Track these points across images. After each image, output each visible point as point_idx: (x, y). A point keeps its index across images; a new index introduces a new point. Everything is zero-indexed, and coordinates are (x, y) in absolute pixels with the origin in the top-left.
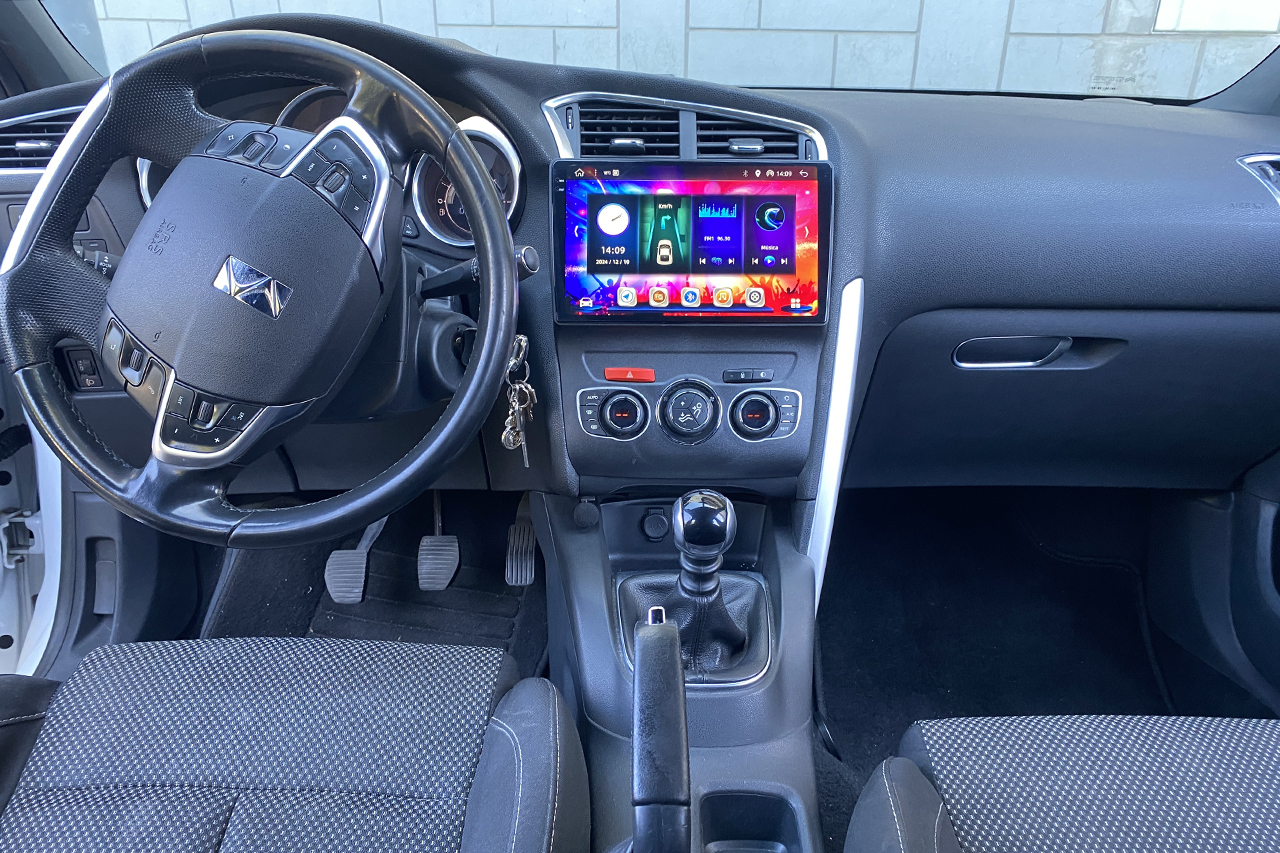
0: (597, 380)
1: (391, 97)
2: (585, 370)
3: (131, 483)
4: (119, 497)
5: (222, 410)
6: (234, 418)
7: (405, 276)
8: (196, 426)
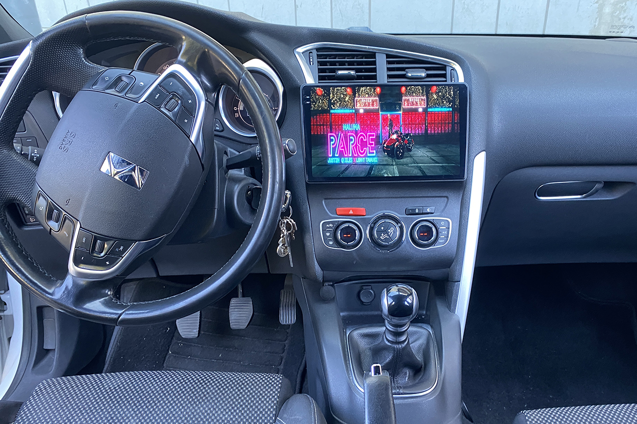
0: (332, 215)
1: (205, 51)
2: (325, 209)
3: (56, 289)
4: (50, 298)
5: (110, 245)
6: (117, 250)
7: (216, 158)
8: (95, 255)
